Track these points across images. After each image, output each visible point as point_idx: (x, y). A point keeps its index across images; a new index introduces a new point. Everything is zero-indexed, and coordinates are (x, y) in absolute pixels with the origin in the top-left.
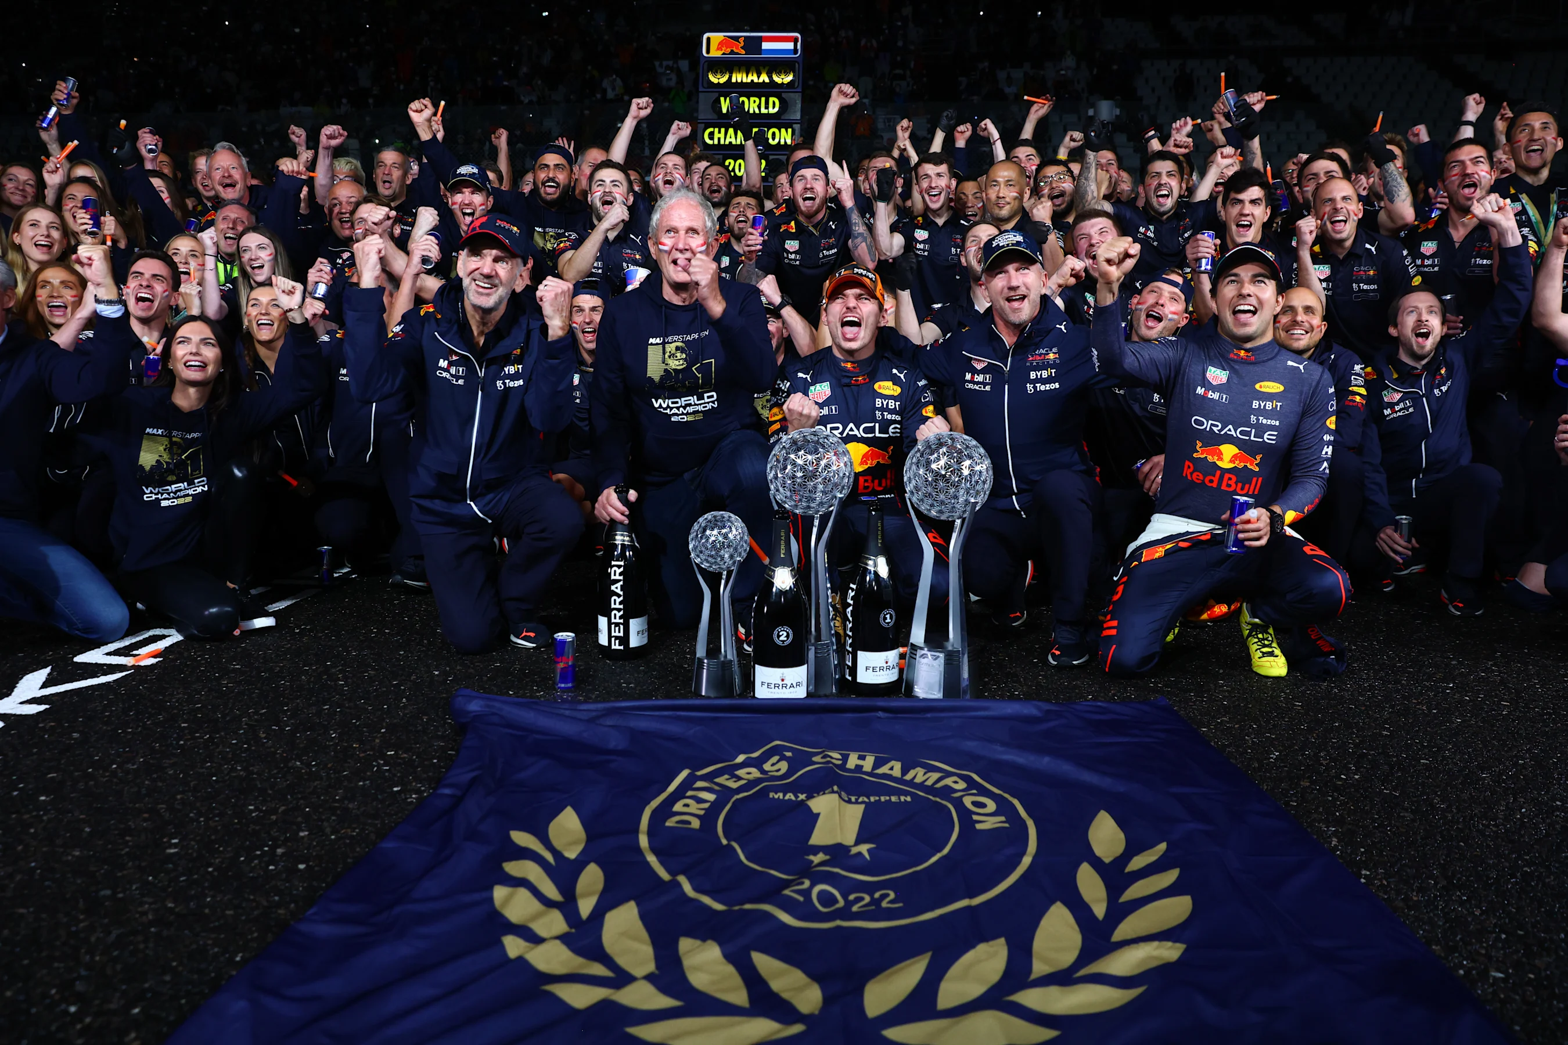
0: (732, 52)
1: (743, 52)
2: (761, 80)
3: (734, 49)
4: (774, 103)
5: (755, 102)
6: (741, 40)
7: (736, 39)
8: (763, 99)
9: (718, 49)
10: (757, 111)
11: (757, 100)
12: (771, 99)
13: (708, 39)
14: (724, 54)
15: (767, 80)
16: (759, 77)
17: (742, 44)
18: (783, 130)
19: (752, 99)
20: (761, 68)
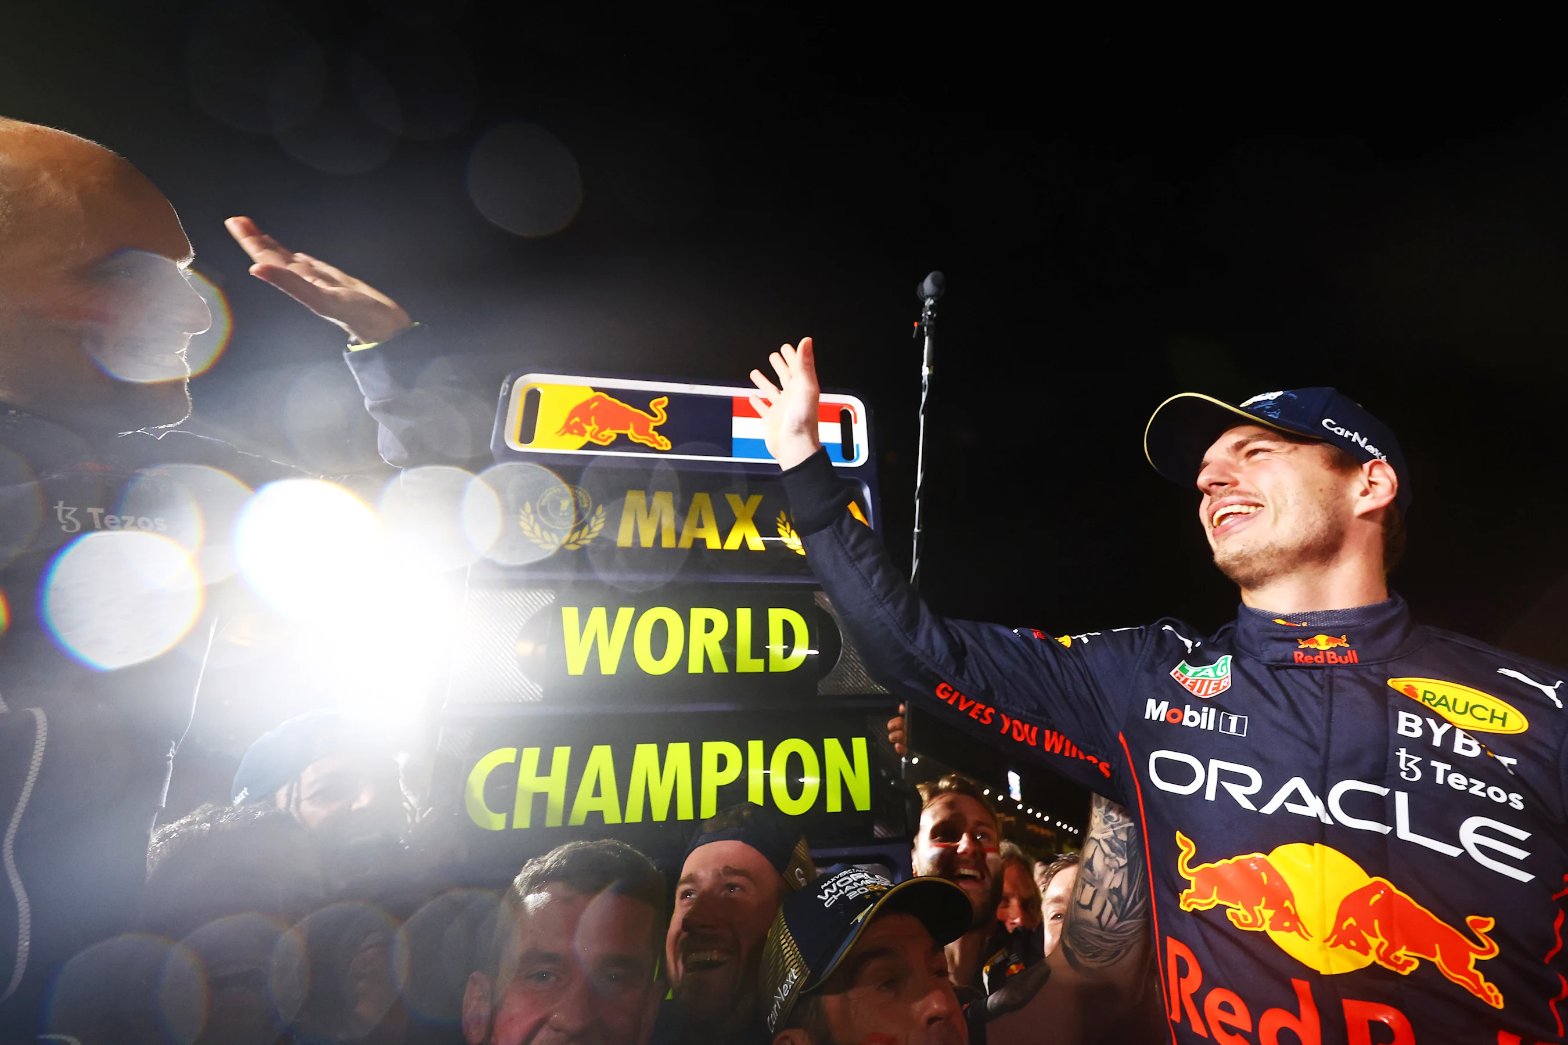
0: (622, 442)
1: (666, 444)
2: (733, 543)
3: (631, 434)
4: (788, 629)
5: (709, 626)
6: (659, 406)
7: (641, 400)
8: (744, 616)
9: (568, 428)
10: (720, 666)
11: (720, 618)
12: (777, 616)
13: (533, 398)
14: (589, 446)
15: (756, 543)
16: (724, 536)
17: (662, 418)
18: (832, 746)
19: (699, 615)
20: (734, 500)
